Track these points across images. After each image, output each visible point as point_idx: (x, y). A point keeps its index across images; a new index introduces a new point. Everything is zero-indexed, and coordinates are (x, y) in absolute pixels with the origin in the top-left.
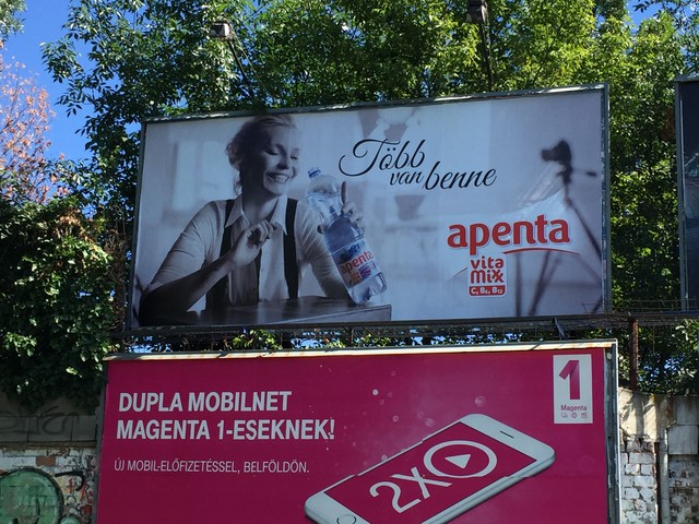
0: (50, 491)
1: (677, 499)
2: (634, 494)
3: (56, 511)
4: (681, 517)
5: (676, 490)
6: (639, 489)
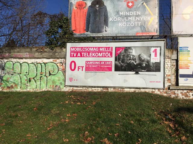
0: (56, 66)
3: (57, 70)
4: (173, 70)
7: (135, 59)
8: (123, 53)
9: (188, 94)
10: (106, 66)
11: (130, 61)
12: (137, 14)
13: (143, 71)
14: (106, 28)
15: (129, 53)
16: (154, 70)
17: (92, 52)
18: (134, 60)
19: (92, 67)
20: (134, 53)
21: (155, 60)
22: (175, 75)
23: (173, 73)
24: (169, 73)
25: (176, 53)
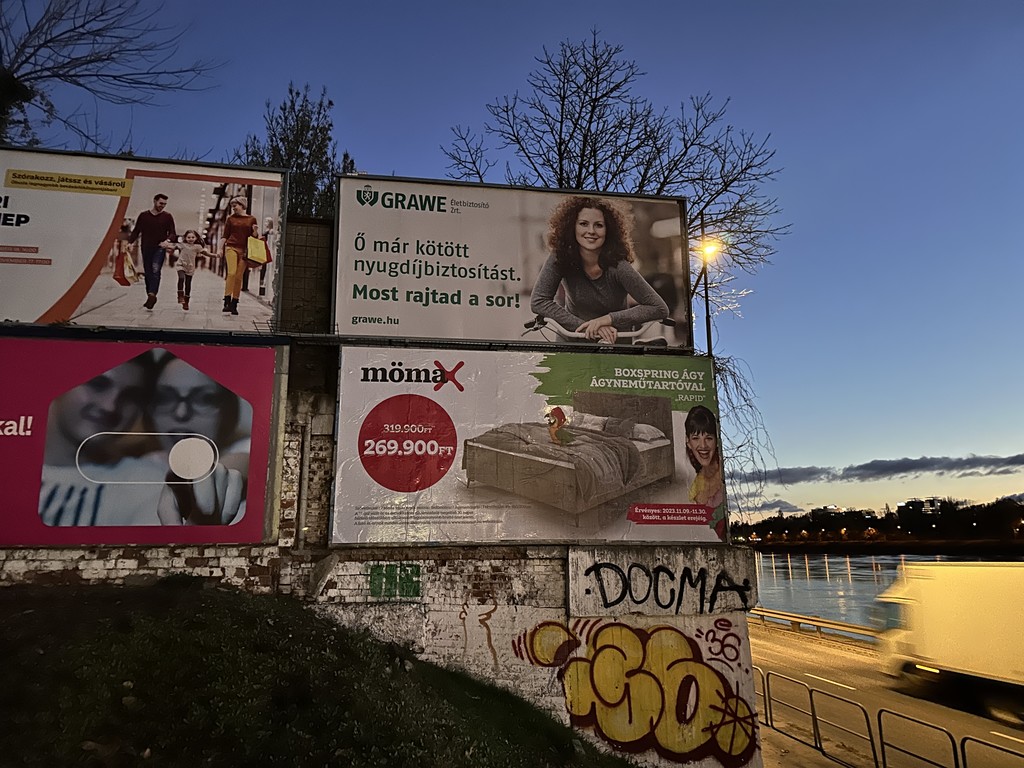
4: (316, 479)
5: (315, 460)
6: (287, 458)
22: (324, 499)
23: (315, 492)
24: (291, 495)
25: (330, 409)
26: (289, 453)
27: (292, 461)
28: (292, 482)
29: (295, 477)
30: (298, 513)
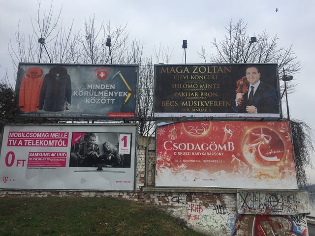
1: (149, 160)
2: (140, 159)
4: (150, 165)
5: (150, 158)
7: (98, 149)
8: (82, 141)
9: (166, 198)
10: (57, 160)
11: (91, 152)
12: (110, 88)
13: (108, 166)
14: (67, 105)
15: (90, 141)
16: (122, 165)
17: (40, 140)
18: (96, 151)
19: (37, 161)
20: (97, 141)
21: (124, 152)
22: (153, 171)
23: (150, 169)
24: (143, 170)
25: (154, 142)
26: (141, 156)
27: (143, 159)
28: (143, 165)
29: (144, 164)
30: (145, 176)
